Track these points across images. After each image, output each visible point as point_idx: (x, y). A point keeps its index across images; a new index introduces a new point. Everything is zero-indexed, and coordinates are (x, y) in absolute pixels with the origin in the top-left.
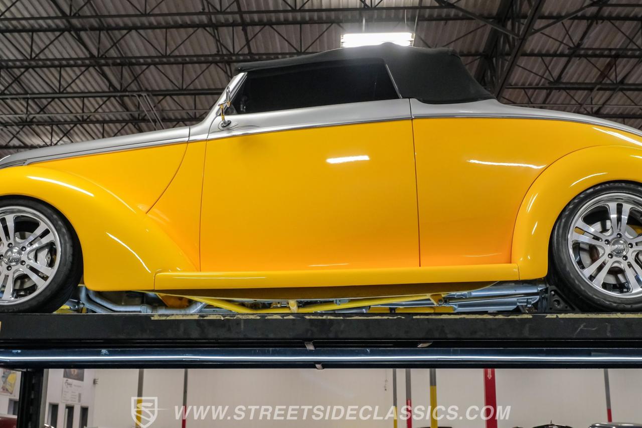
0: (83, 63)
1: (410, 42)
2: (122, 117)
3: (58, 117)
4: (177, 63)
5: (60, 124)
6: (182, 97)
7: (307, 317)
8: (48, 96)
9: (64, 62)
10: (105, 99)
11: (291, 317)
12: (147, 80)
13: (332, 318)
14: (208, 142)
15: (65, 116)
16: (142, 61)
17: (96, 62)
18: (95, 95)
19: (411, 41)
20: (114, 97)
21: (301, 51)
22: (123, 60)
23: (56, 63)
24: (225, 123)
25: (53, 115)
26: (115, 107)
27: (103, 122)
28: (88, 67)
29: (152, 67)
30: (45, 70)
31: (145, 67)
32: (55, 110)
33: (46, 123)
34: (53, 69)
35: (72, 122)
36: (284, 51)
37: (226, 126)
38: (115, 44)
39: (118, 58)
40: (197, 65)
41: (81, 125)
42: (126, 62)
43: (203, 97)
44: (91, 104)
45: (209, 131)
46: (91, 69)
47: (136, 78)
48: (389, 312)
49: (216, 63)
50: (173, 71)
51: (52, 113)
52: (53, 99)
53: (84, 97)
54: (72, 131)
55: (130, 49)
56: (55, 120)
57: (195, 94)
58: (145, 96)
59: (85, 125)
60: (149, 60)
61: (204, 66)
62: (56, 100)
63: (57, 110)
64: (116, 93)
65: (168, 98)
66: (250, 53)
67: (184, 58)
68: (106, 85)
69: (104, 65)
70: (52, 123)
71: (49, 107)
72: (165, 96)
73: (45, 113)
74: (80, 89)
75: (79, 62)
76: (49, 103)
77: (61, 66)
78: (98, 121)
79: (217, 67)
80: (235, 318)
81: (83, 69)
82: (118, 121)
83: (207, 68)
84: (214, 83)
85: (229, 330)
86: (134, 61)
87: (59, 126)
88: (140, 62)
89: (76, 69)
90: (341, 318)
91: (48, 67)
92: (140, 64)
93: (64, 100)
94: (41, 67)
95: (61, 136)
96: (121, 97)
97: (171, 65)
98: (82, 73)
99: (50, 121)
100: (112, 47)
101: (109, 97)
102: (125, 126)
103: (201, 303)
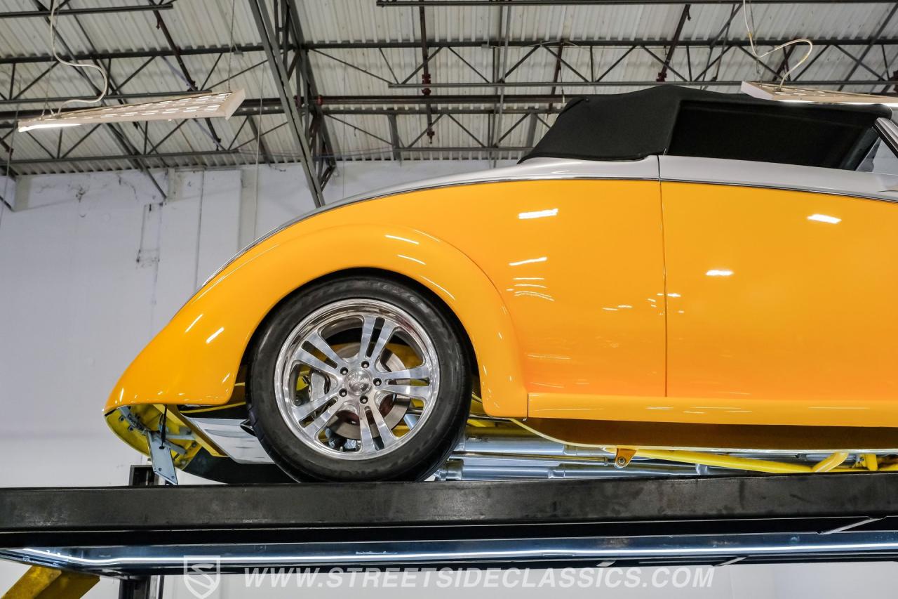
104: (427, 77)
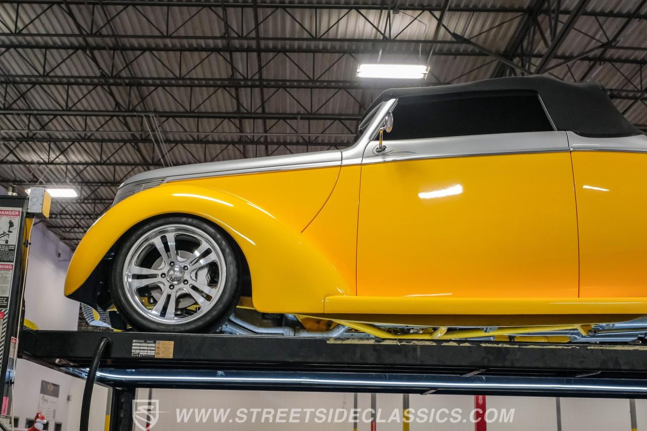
0: (91, 81)
1: (423, 75)
2: (121, 137)
3: (57, 134)
4: (186, 86)
5: (58, 141)
6: (184, 120)
7: (483, 345)
8: (50, 112)
9: (72, 80)
10: (107, 118)
11: (467, 344)
12: (153, 101)
13: (508, 346)
14: (363, 167)
15: (64, 134)
16: (150, 81)
17: (106, 81)
18: (97, 114)
19: (425, 74)
20: (117, 116)
21: (314, 79)
22: (131, 80)
23: (65, 80)
24: (381, 148)
25: (52, 132)
26: (116, 126)
27: (102, 141)
28: (95, 85)
29: (160, 89)
30: (52, 87)
31: (152, 88)
32: (55, 127)
33: (44, 140)
34: (59, 87)
35: (70, 139)
36: (292, 79)
37: (381, 151)
38: (127, 65)
39: (127, 78)
40: (204, 89)
41: (79, 142)
42: (135, 82)
43: (205, 120)
44: (94, 123)
45: (363, 156)
46: (99, 88)
47: (143, 99)
48: (508, 340)
49: (224, 87)
50: (181, 94)
51: (51, 130)
52: (55, 116)
53: (86, 116)
54: (69, 149)
55: (140, 69)
56: (54, 137)
57: (198, 117)
58: (153, 117)
59: (83, 144)
60: (158, 82)
61: (212, 90)
62: (59, 117)
63: (58, 128)
64: (120, 112)
65: (171, 119)
66: (261, 79)
67: (193, 81)
68: (111, 104)
69: (112, 84)
70: (51, 139)
71: (50, 124)
72: (168, 117)
73: (45, 130)
74: (84, 107)
75: (88, 80)
76: (51, 121)
77: (69, 84)
78: (97, 140)
79: (225, 91)
80: (411, 344)
81: (91, 87)
82: (117, 141)
83: (215, 92)
84: (219, 107)
85: (406, 356)
86: (142, 81)
87: (57, 143)
88: (148, 82)
89: (83, 87)
90: (517, 346)
91: (55, 84)
92: (148, 85)
93: (65, 118)
94: (47, 84)
95: (58, 154)
96: (124, 117)
97: (178, 88)
98: (89, 92)
99: (48, 137)
100: (124, 69)
101: (112, 116)
102: (123, 146)
103: (343, 326)
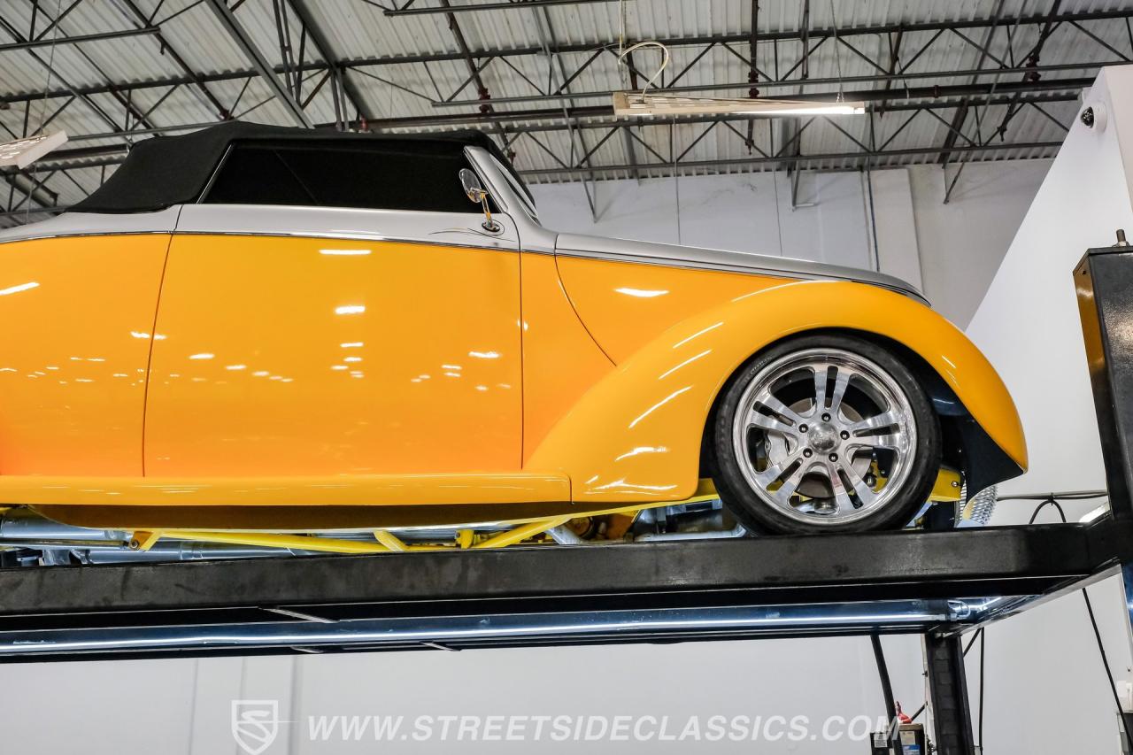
104: (483, 92)
